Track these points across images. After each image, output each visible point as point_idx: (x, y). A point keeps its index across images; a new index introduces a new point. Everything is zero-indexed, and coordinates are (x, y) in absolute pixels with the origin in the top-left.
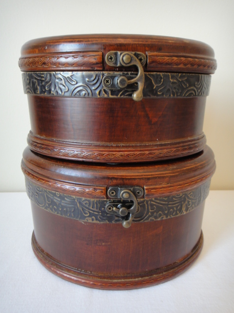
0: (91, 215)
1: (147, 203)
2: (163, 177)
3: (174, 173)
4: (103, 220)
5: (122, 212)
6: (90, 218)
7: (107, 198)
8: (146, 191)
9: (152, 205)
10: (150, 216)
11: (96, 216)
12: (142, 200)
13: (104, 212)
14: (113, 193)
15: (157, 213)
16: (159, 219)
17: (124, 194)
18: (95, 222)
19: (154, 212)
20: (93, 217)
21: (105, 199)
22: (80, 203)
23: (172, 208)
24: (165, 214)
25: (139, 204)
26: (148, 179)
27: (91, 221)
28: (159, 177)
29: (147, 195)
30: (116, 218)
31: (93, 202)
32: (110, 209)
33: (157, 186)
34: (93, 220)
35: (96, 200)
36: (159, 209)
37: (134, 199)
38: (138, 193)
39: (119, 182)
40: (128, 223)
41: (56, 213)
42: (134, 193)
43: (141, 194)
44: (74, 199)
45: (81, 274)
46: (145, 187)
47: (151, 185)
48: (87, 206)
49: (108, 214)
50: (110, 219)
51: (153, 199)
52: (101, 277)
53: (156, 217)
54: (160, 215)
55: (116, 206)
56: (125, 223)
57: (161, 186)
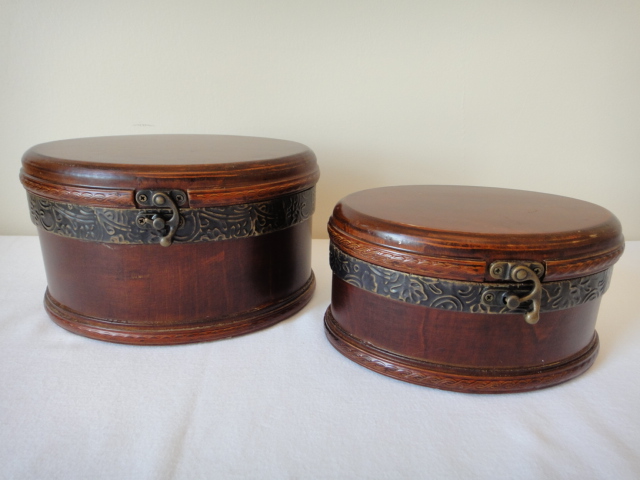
0: (117, 232)
1: (195, 215)
2: (214, 179)
3: (231, 174)
4: (134, 239)
5: (156, 224)
6: (116, 237)
7: (137, 207)
8: (189, 196)
9: (202, 218)
10: (200, 235)
11: (124, 233)
12: (187, 210)
13: (133, 227)
14: (143, 198)
15: (212, 229)
16: (216, 239)
17: (157, 198)
18: (123, 242)
19: (208, 228)
20: (121, 235)
21: (134, 209)
22: (100, 215)
23: (235, 224)
24: (223, 233)
25: (181, 215)
26: (193, 180)
27: (117, 242)
28: (208, 179)
29: (192, 202)
30: (153, 236)
31: (119, 213)
32: (142, 221)
33: (206, 191)
34: (120, 239)
35: (122, 210)
36: (214, 225)
37: (173, 207)
38: (179, 198)
39: (151, 183)
40: (167, 240)
41: (70, 236)
42: (172, 196)
43: (183, 201)
44: (93, 211)
46: (188, 191)
47: (198, 189)
48: (110, 218)
49: (139, 229)
50: (144, 237)
51: (204, 209)
53: (210, 236)
54: (216, 235)
55: (150, 218)
56: (162, 241)
57: (212, 190)
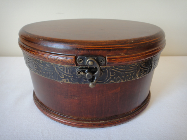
0: (65, 77)
1: (108, 69)
2: (122, 49)
3: (131, 46)
4: (74, 81)
5: (88, 76)
6: (65, 80)
7: (77, 65)
8: (107, 60)
9: (112, 71)
10: (110, 80)
11: (69, 78)
12: (104, 67)
13: (74, 75)
14: (81, 61)
15: (116, 77)
16: (118, 82)
17: (89, 62)
18: (69, 82)
19: (114, 76)
20: (67, 79)
21: (75, 66)
22: (57, 68)
23: (128, 74)
24: (122, 79)
25: (101, 70)
26: (110, 50)
27: (65, 82)
28: (119, 49)
29: (108, 63)
30: (85, 80)
31: (67, 68)
32: (79, 73)
33: (117, 57)
34: (67, 81)
35: (68, 66)
36: (118, 74)
37: (98, 66)
38: (101, 61)
39: (85, 52)
40: (93, 84)
41: (42, 76)
42: (98, 61)
43: (103, 62)
44: (53, 66)
45: (62, 117)
46: (107, 57)
47: (112, 55)
48: (62, 70)
49: (77, 77)
50: (80, 80)
51: (113, 67)
52: (75, 120)
53: (115, 81)
54: (118, 79)
55: (84, 71)
56: (91, 84)
57: (120, 56)
